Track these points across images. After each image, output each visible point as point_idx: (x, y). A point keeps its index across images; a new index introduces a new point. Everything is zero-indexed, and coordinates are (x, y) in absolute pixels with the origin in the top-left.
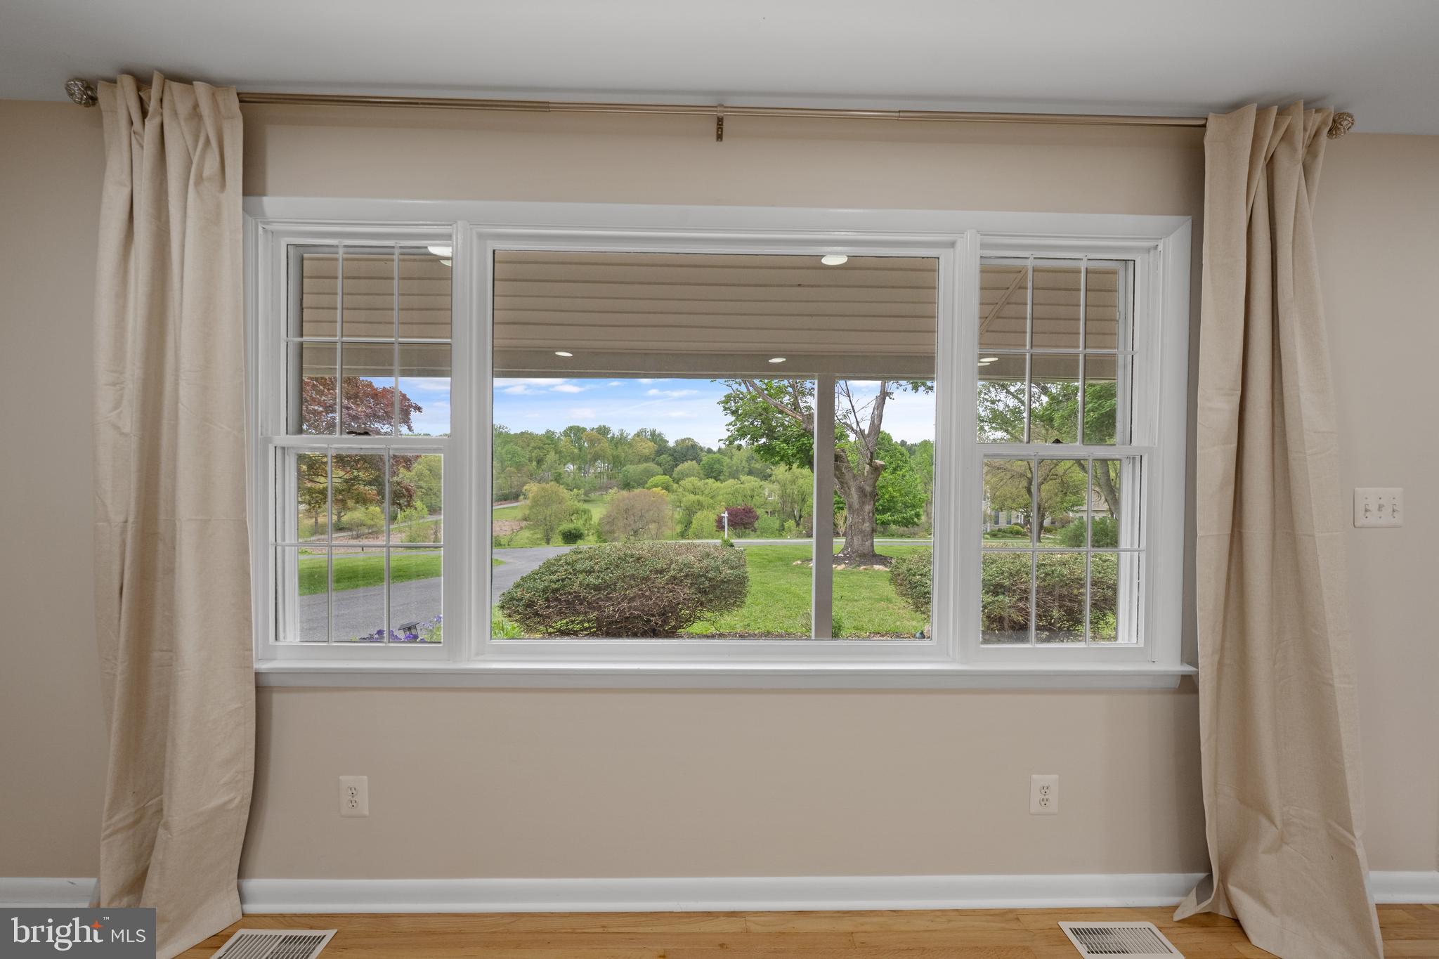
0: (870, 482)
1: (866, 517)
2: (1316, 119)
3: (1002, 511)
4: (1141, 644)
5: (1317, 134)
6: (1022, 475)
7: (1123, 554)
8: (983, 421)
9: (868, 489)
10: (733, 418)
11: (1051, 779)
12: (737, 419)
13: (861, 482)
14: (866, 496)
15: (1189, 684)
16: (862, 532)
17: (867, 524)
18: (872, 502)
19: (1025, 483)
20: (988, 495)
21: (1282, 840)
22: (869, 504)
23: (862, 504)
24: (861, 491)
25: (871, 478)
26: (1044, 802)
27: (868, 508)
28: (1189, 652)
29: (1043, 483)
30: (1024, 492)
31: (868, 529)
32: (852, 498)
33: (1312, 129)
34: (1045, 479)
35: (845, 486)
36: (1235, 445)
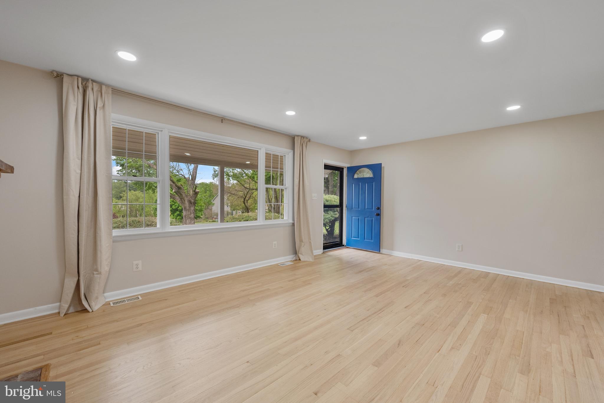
0: (194, 198)
1: (192, 212)
2: (307, 140)
3: (234, 211)
4: (287, 219)
5: (307, 142)
6: (242, 197)
7: (284, 204)
8: (229, 176)
9: (193, 201)
10: (121, 168)
11: (276, 242)
12: (123, 168)
13: (189, 198)
14: (192, 204)
15: (293, 224)
16: (190, 218)
17: (192, 215)
18: (194, 206)
19: (243, 200)
20: (229, 205)
21: (304, 245)
22: (193, 207)
23: (190, 207)
24: (190, 202)
25: (194, 197)
26: (275, 246)
27: (192, 208)
28: (294, 220)
29: (248, 200)
30: (243, 203)
31: (193, 217)
32: (186, 204)
33: (307, 141)
34: (249, 198)
35: (183, 200)
36: (298, 187)
